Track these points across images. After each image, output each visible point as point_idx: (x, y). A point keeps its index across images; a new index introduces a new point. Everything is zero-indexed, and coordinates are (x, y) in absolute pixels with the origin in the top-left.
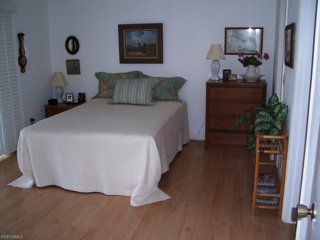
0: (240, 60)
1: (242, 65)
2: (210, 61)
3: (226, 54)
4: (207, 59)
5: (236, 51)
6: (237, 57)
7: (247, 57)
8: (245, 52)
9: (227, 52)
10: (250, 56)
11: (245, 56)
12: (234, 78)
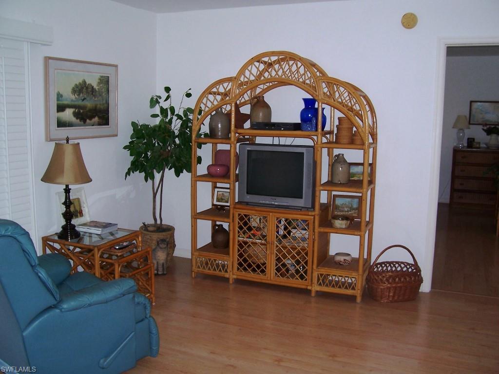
0: (483, 129)
1: (485, 134)
2: (456, 130)
3: (470, 124)
4: (453, 128)
5: (480, 122)
6: (481, 127)
7: (490, 127)
8: (488, 123)
9: (471, 123)
10: (493, 126)
11: (488, 126)
12: (478, 145)
